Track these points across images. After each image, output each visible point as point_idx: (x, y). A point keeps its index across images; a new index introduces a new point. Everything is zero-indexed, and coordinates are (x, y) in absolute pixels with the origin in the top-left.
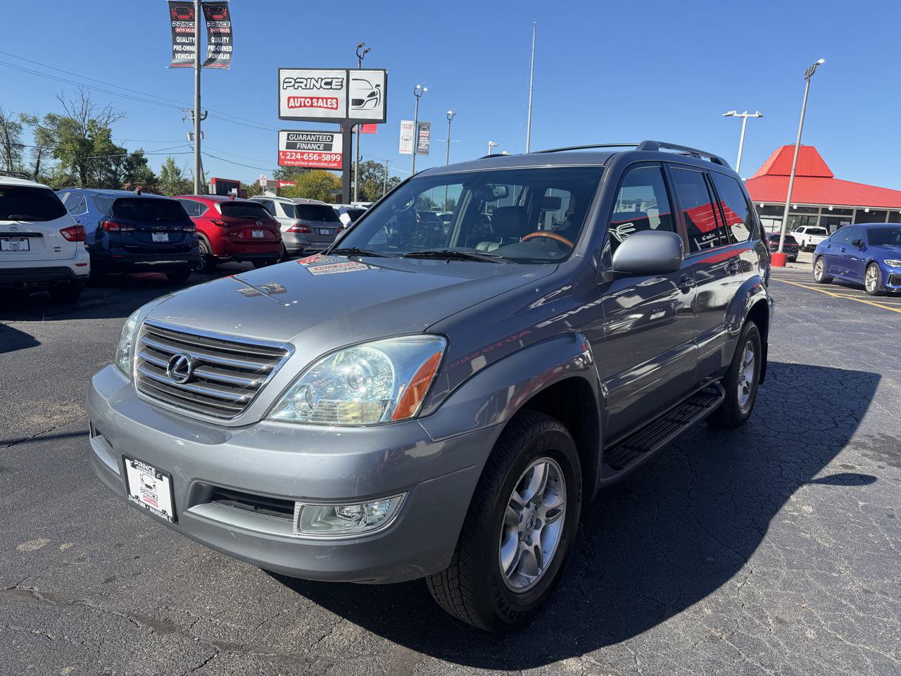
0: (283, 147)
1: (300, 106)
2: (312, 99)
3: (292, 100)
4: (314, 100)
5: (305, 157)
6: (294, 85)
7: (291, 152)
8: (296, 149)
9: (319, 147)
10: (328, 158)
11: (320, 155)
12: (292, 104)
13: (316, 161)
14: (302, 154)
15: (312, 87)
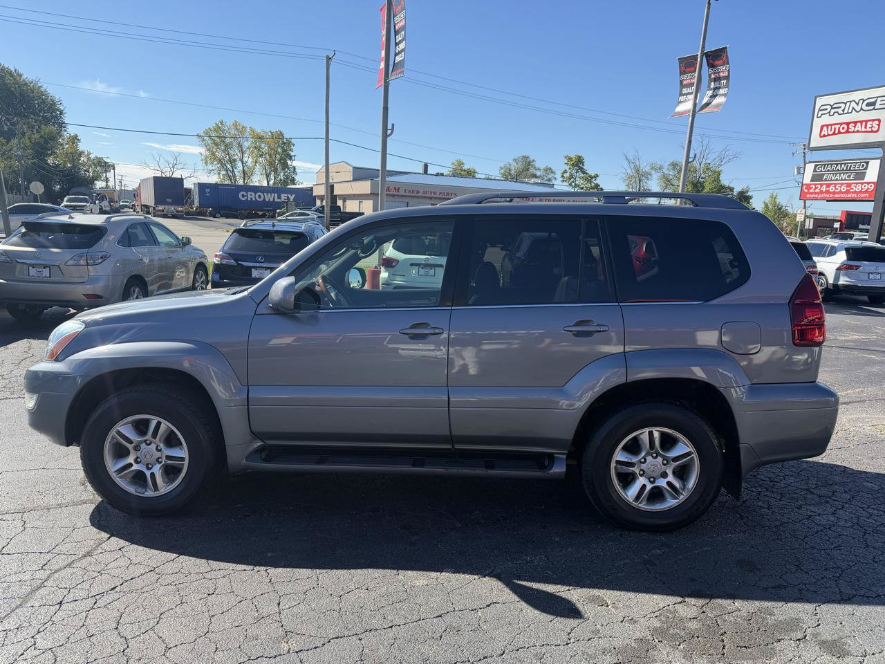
0: (807, 180)
1: (834, 134)
2: (848, 124)
3: (825, 128)
4: (851, 126)
5: (832, 189)
6: (830, 112)
7: (815, 185)
8: (822, 181)
9: (849, 176)
10: (859, 188)
11: (849, 185)
12: (825, 132)
13: (843, 193)
14: (828, 186)
15: (850, 111)
